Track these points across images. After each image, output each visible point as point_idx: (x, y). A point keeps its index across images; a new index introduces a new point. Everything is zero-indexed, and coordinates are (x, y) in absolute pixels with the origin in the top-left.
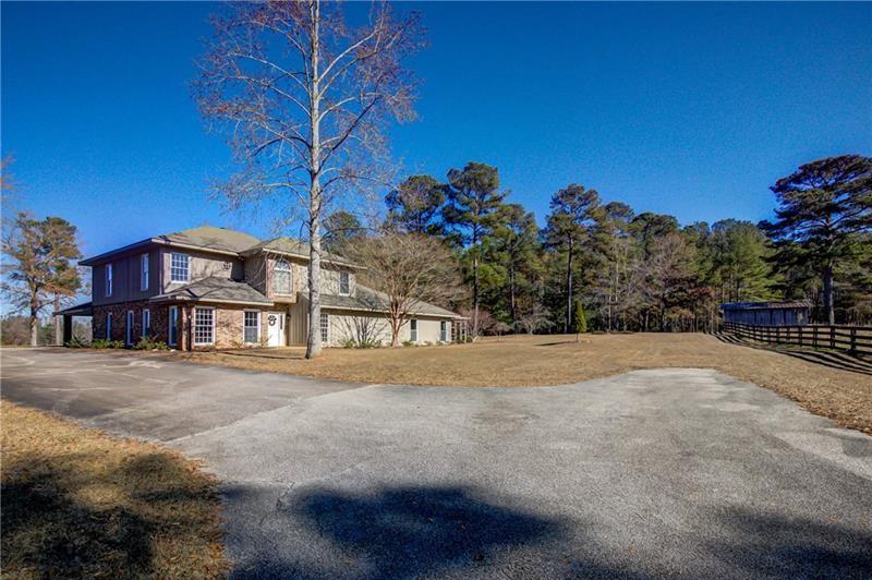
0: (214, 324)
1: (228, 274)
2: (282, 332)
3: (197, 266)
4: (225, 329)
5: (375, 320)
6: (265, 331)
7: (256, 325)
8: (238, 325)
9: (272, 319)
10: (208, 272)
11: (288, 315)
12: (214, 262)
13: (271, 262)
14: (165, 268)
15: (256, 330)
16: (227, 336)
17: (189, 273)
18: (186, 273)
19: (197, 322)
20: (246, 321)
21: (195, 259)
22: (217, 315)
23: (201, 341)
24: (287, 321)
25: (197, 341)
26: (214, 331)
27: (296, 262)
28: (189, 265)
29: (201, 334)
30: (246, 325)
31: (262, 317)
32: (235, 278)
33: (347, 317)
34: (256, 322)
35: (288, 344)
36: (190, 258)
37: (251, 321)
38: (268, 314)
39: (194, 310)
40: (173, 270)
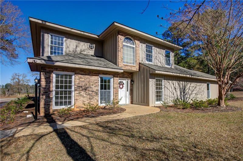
0: (73, 89)
1: (92, 52)
2: (128, 93)
3: (70, 45)
4: (83, 93)
5: (189, 84)
6: (116, 94)
7: (109, 88)
8: (95, 89)
9: (121, 84)
10: (78, 49)
11: (132, 81)
12: (82, 43)
13: (121, 38)
14: (45, 45)
15: (109, 92)
16: (85, 99)
17: (64, 49)
18: (62, 50)
19: (57, 87)
20: (102, 86)
21: (69, 40)
22: (76, 79)
23: (61, 104)
24: (132, 85)
25: (57, 104)
26: (73, 94)
27: (138, 40)
28: (64, 44)
29: (61, 98)
30: (102, 88)
31: (114, 82)
32: (96, 55)
33: (174, 82)
34: (109, 86)
35: (132, 103)
36: (64, 39)
37: (105, 86)
38: (117, 80)
39: (54, 76)
40: (51, 48)
